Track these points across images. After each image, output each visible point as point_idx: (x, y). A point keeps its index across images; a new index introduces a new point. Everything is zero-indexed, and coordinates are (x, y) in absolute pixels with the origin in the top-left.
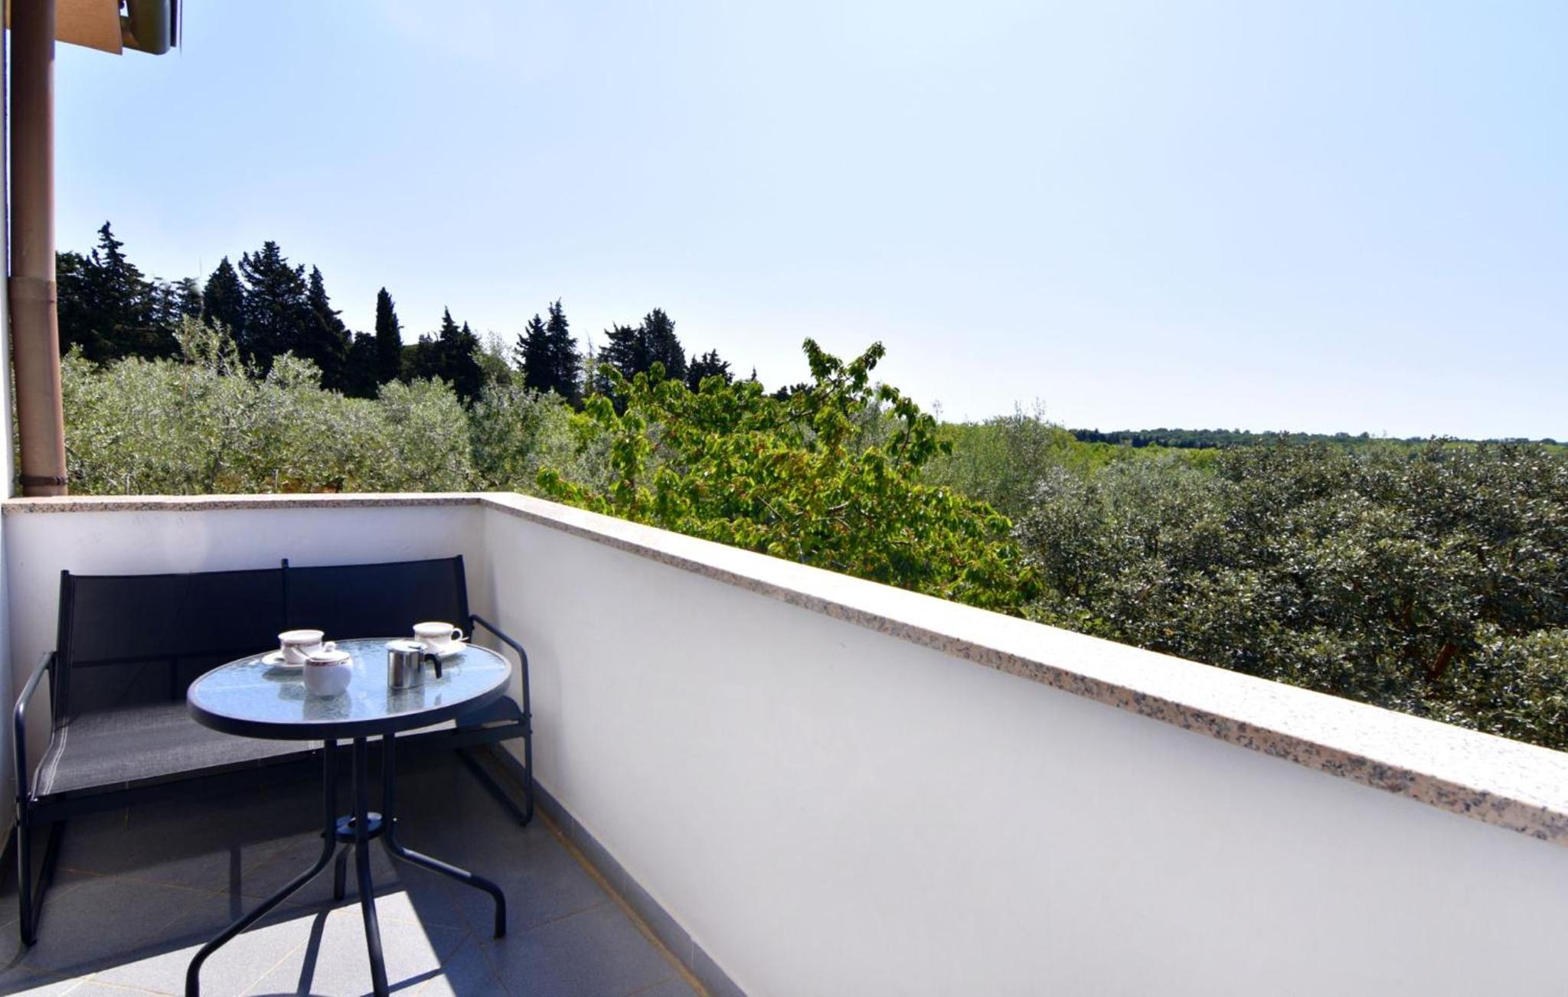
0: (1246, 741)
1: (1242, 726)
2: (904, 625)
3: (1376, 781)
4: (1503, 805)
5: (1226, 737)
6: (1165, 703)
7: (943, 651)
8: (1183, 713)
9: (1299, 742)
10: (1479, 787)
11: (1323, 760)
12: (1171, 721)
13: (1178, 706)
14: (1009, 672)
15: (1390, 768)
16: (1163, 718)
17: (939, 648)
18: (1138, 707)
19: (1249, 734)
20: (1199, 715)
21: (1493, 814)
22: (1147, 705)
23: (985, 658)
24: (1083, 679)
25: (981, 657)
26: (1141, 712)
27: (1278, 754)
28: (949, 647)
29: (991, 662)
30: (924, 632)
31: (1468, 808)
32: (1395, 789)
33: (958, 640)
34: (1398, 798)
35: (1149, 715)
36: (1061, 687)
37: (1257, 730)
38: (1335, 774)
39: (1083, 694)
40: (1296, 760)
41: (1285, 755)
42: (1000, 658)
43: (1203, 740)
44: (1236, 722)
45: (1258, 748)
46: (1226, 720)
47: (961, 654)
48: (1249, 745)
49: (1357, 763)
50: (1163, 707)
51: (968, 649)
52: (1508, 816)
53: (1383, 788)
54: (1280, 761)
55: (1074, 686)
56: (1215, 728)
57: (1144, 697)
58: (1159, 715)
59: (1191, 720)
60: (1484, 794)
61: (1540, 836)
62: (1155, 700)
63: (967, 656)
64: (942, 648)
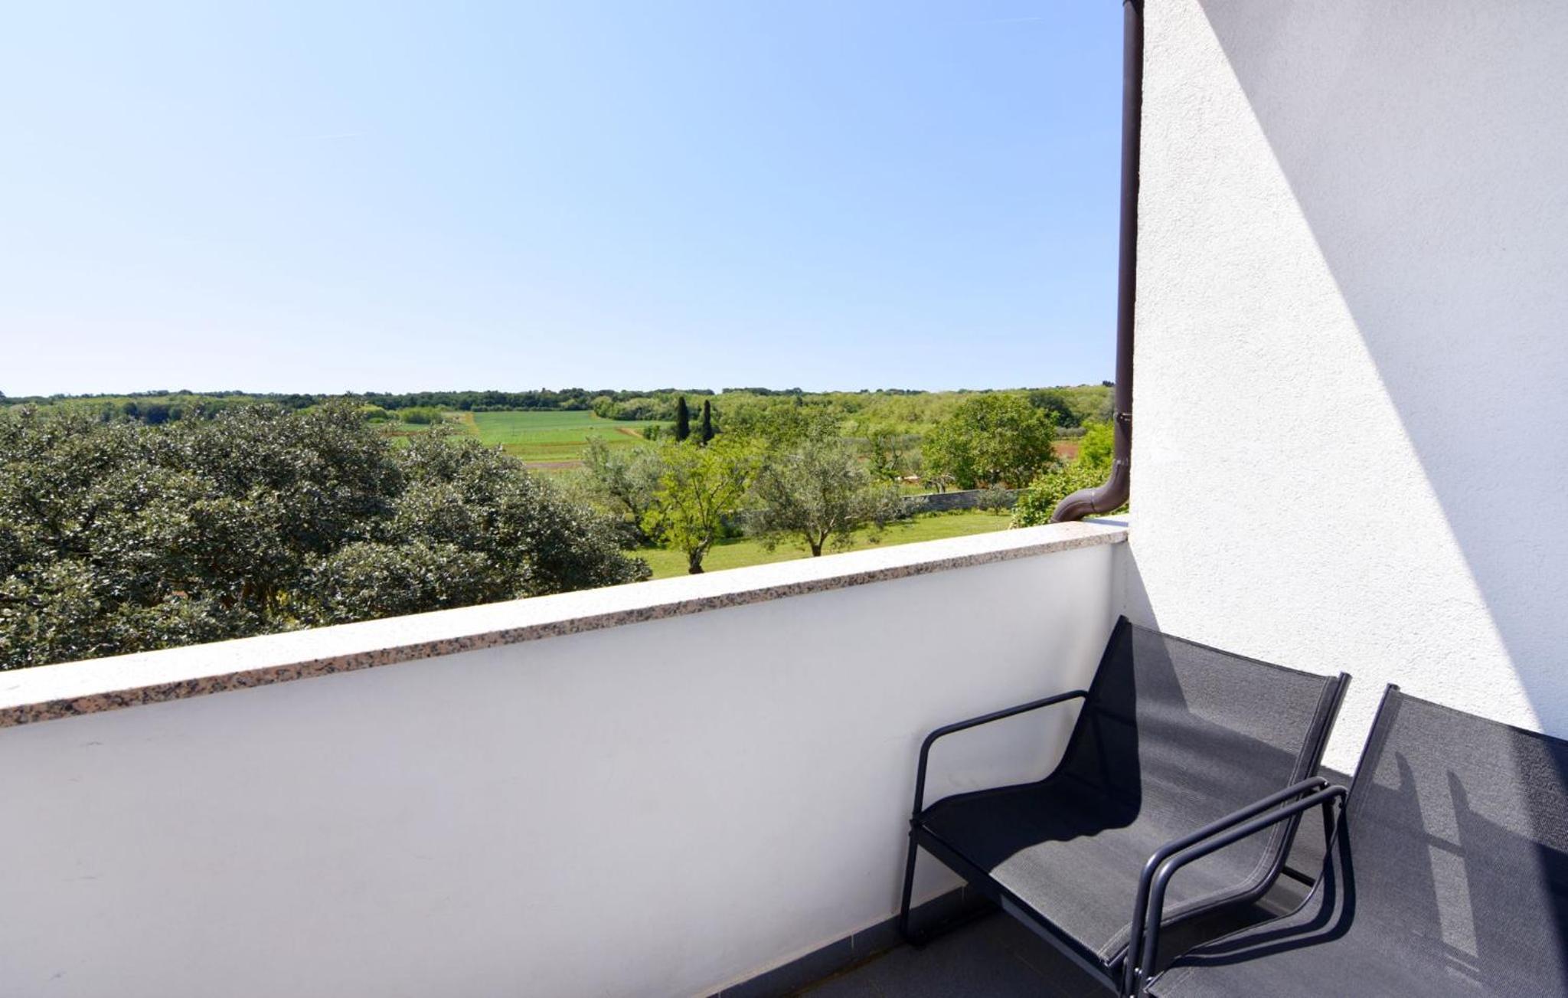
0: (574, 630)
1: (572, 622)
2: (230, 677)
3: (640, 619)
4: (686, 604)
5: (564, 633)
6: (523, 629)
7: (298, 678)
8: (536, 630)
9: (602, 616)
10: (676, 601)
11: (615, 620)
12: (529, 639)
13: (531, 627)
14: (384, 664)
15: (645, 609)
16: (523, 640)
17: (292, 678)
18: (504, 640)
19: (576, 624)
20: (545, 627)
21: (684, 610)
22: (510, 636)
23: (354, 663)
24: (457, 640)
25: (349, 664)
26: (506, 643)
27: (594, 628)
28: (304, 672)
29: (362, 663)
30: (266, 671)
31: (675, 612)
32: (647, 618)
33: (316, 661)
34: (650, 622)
35: (513, 642)
36: (438, 654)
37: (580, 620)
38: (622, 624)
39: (459, 651)
40: (603, 627)
41: (596, 627)
42: (371, 657)
43: (552, 641)
44: (567, 621)
45: (582, 630)
46: (562, 622)
47: (324, 671)
48: (578, 631)
49: (630, 613)
50: (522, 632)
51: (330, 664)
52: (689, 608)
53: (642, 620)
54: (596, 631)
55: (451, 648)
56: (557, 630)
57: (507, 632)
58: (520, 639)
59: (542, 632)
60: (680, 603)
61: (700, 610)
62: (516, 630)
64: (296, 676)
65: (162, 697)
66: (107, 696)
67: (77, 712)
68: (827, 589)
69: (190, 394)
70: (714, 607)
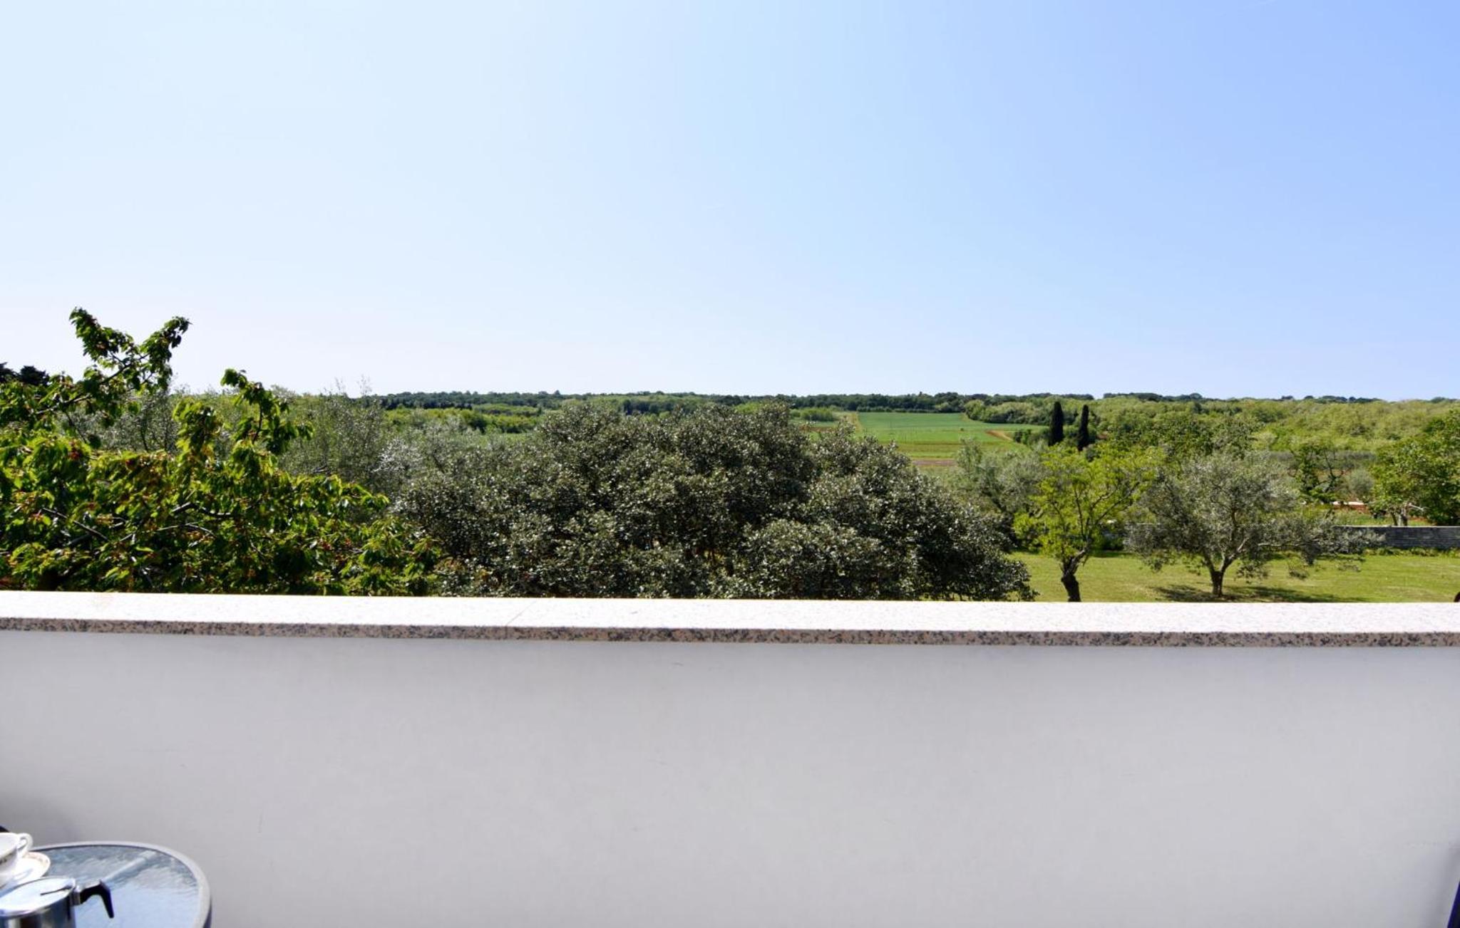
0: (1049, 642)
1: (1047, 634)
2: (770, 631)
3: (1116, 643)
4: (1169, 636)
5: (1038, 643)
6: (1000, 633)
7: (815, 642)
8: (1011, 636)
9: (1078, 634)
10: (1158, 631)
11: (1090, 640)
12: (1004, 643)
13: (1007, 633)
14: (880, 643)
15: (1122, 634)
16: (999, 643)
17: (811, 642)
18: (981, 641)
19: (1051, 637)
20: (1021, 635)
21: (1166, 642)
22: (987, 638)
23: (857, 638)
24: (941, 633)
25: (853, 638)
26: (984, 643)
27: (1068, 644)
28: (820, 638)
29: (863, 639)
30: (794, 632)
31: (1155, 642)
32: (1124, 644)
33: (830, 630)
34: (1127, 647)
35: (989, 644)
36: (924, 643)
37: (1055, 634)
38: (1096, 645)
39: (941, 643)
40: (1077, 644)
41: (1070, 643)
42: (871, 635)
43: (1024, 649)
44: (1043, 633)
45: (1056, 644)
46: (1036, 633)
47: (834, 640)
48: (1051, 644)
49: (1107, 636)
50: (998, 636)
51: (840, 635)
52: (1172, 641)
53: (1120, 645)
54: (1069, 648)
55: (934, 639)
56: (1031, 640)
57: (985, 633)
58: (996, 642)
59: (1017, 640)
60: (1162, 633)
61: (1184, 645)
62: (993, 633)
63: (840, 641)
64: (814, 640)
65: (725, 639)
66: (692, 631)
67: (674, 640)
68: (1348, 645)
69: (662, 394)
70: (1201, 644)
